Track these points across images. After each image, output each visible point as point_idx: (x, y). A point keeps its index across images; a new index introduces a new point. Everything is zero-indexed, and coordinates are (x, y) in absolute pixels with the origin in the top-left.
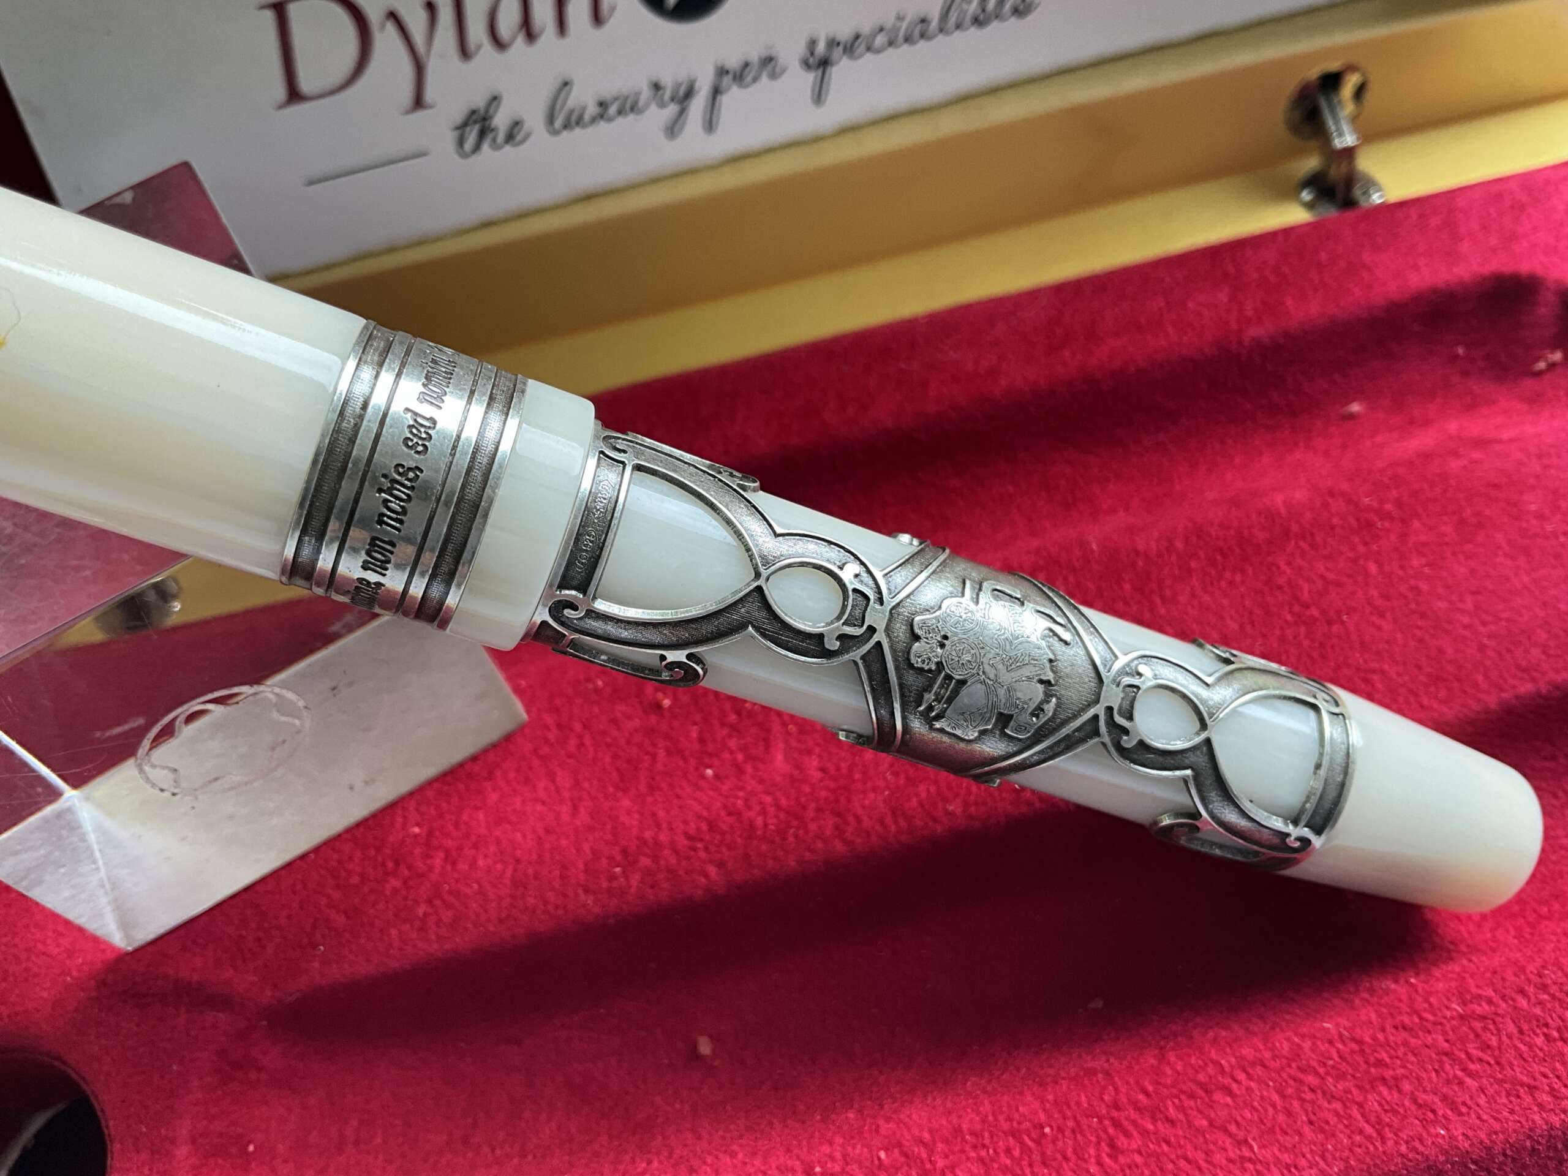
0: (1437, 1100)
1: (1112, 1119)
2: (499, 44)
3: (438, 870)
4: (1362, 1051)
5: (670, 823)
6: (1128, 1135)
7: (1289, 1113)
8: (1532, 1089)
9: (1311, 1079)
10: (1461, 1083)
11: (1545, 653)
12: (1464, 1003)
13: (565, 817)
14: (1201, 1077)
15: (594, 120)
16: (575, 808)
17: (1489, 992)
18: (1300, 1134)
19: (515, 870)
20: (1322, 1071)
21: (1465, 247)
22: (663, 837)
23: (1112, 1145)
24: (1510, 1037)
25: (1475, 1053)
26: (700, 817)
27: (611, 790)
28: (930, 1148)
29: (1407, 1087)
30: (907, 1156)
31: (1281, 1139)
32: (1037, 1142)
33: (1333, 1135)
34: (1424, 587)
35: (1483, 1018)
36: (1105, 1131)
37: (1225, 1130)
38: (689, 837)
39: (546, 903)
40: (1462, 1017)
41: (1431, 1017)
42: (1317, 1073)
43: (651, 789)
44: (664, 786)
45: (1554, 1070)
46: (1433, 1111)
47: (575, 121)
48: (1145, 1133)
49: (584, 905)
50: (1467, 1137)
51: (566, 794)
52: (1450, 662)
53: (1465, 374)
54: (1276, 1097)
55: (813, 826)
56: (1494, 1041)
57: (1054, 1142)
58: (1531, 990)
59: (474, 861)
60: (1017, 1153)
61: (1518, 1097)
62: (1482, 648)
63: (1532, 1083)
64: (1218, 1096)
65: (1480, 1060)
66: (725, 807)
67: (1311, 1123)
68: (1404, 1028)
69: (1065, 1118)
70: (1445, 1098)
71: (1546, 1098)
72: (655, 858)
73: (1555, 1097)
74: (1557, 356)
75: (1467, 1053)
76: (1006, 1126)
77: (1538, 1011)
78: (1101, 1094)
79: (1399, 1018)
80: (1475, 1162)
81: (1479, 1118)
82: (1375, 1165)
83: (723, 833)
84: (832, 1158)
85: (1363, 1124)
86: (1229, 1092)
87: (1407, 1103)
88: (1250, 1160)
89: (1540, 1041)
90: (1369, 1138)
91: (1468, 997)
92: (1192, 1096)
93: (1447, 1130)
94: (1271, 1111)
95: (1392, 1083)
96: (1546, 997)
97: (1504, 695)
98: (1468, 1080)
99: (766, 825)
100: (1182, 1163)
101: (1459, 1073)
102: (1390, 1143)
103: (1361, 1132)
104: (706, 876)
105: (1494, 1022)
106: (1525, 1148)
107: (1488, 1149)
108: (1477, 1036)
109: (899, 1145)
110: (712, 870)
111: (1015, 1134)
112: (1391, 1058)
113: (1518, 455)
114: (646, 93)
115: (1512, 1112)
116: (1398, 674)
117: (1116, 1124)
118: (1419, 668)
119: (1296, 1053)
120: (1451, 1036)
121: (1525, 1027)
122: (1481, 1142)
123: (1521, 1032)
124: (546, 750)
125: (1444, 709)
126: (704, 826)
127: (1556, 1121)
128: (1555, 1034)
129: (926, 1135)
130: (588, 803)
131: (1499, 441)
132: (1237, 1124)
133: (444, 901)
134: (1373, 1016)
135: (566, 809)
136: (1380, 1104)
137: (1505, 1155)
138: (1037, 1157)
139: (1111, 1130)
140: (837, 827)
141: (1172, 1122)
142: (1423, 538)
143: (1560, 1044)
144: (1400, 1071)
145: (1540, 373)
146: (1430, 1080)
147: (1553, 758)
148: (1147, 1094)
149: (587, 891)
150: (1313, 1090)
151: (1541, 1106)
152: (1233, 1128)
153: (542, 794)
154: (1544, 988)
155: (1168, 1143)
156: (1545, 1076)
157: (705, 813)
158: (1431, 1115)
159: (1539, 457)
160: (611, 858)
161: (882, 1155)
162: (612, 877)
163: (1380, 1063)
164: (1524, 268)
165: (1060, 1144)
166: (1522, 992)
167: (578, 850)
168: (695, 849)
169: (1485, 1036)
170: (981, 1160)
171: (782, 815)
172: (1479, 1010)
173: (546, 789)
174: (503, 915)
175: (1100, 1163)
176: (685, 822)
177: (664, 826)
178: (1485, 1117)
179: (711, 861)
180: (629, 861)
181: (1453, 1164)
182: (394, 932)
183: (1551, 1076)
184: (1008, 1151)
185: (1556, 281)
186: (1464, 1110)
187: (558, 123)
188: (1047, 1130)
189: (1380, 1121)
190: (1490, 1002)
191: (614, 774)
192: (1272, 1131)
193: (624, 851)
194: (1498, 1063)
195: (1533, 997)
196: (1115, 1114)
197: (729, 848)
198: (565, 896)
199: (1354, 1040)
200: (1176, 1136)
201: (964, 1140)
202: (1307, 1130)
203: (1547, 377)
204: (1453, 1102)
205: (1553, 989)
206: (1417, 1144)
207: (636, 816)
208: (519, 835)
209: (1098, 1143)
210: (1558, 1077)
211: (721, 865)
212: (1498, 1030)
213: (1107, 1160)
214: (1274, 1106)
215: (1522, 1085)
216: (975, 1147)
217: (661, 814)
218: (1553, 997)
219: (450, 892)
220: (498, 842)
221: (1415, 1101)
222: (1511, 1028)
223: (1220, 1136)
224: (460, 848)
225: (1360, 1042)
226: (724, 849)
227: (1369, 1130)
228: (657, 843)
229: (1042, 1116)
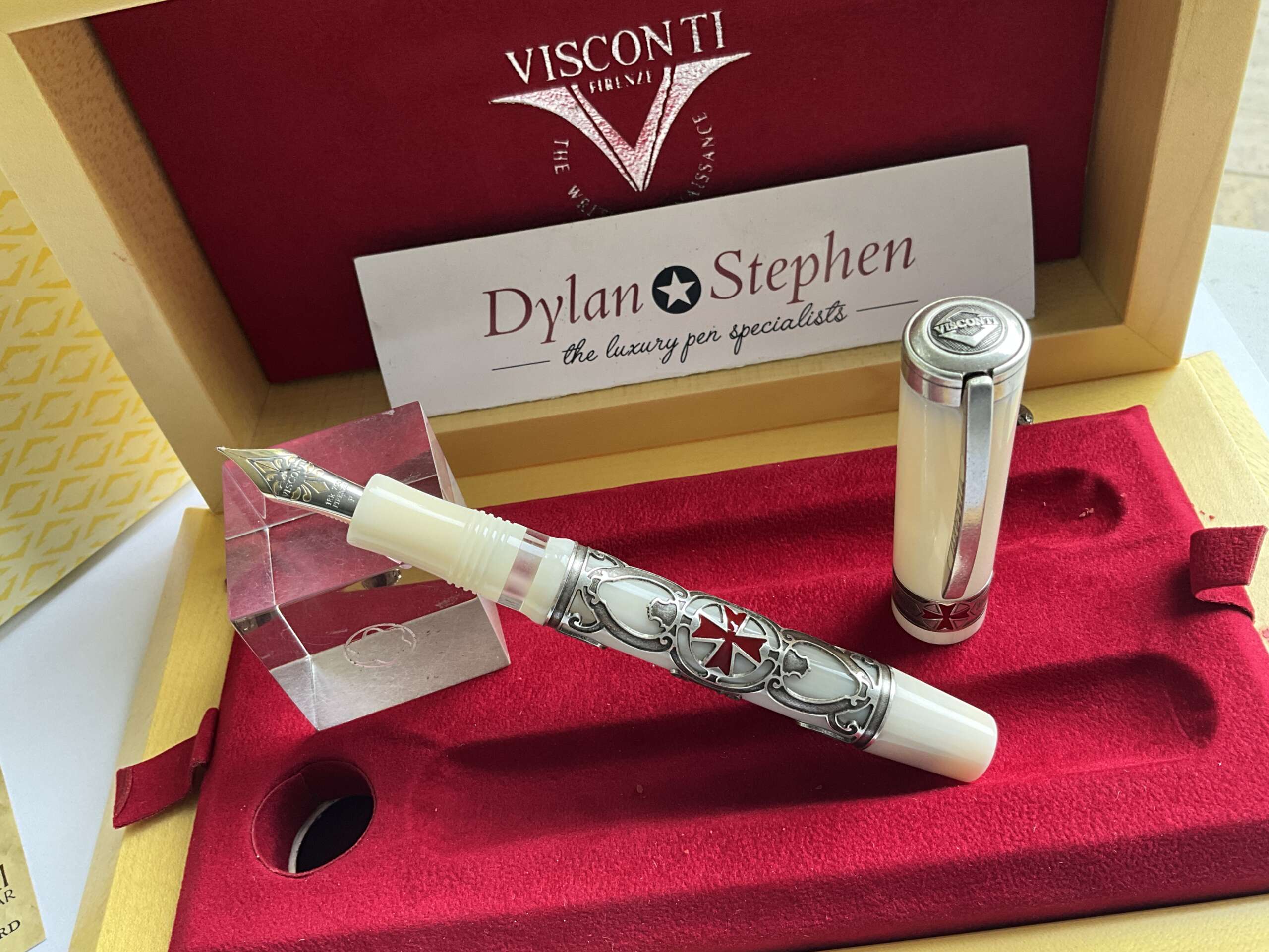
0: (958, 835)
1: (813, 827)
2: (589, 318)
3: (529, 697)
4: (928, 811)
5: (634, 687)
6: (819, 835)
7: (891, 833)
8: (1002, 836)
9: (904, 821)
10: (970, 830)
11: (1047, 649)
12: (978, 796)
13: (587, 679)
14: (855, 814)
15: (628, 353)
16: (592, 676)
17: (991, 794)
18: (895, 843)
19: (563, 700)
20: (909, 817)
21: (1050, 454)
22: (631, 692)
23: (812, 838)
24: (996, 813)
25: (979, 817)
26: (647, 685)
27: (609, 670)
28: (733, 832)
29: (946, 828)
30: (721, 833)
31: (886, 843)
32: (780, 834)
33: (909, 845)
34: (996, 614)
35: (986, 804)
36: (809, 832)
37: (862, 837)
38: (641, 693)
39: (576, 715)
40: (976, 802)
41: (962, 801)
42: (906, 818)
43: (626, 670)
44: (633, 670)
45: (1013, 828)
46: (956, 840)
47: (620, 353)
48: (826, 834)
49: (592, 718)
50: (969, 851)
51: (589, 670)
52: (1001, 649)
53: (1045, 515)
54: (886, 826)
55: (698, 694)
56: (989, 815)
57: (786, 835)
58: (1010, 795)
59: (545, 694)
60: (770, 837)
61: (995, 838)
62: (1018, 644)
63: (1002, 832)
64: (861, 823)
65: (981, 821)
66: (659, 682)
67: (900, 838)
68: (949, 804)
69: (792, 825)
70: (962, 835)
71: (1008, 840)
72: (626, 701)
73: (1012, 840)
74: (1092, 510)
75: (976, 818)
76: (767, 826)
77: (1012, 803)
78: (810, 817)
79: (947, 799)
80: (971, 863)
81: (976, 844)
82: (926, 859)
83: (657, 693)
84: (690, 831)
85: (923, 841)
86: (865, 821)
87: (944, 834)
88: (871, 850)
89: (1010, 816)
90: (925, 847)
91: (980, 794)
92: (849, 822)
93: (961, 848)
94: (883, 832)
95: (939, 825)
96: (1017, 798)
97: (1024, 666)
98: (974, 829)
99: (677, 691)
100: (840, 849)
101: (970, 825)
102: (934, 851)
103: (922, 845)
104: (648, 711)
105: (990, 806)
106: (995, 861)
107: (978, 858)
108: (981, 811)
109: (719, 829)
110: (651, 708)
111: (770, 829)
112: (941, 816)
113: (1054, 556)
114: (654, 342)
115: (991, 844)
116: (976, 652)
117: (814, 830)
118: (987, 650)
119: (899, 808)
120: (970, 810)
121: (1004, 810)
122: (975, 855)
123: (1002, 811)
124: (581, 649)
125: (994, 669)
126: (649, 689)
127: (1010, 850)
128: (1017, 814)
129: (731, 826)
130: (598, 674)
131: (1048, 549)
132: (868, 835)
133: (530, 710)
134: (936, 797)
135: (588, 676)
136: (932, 834)
137: (986, 862)
138: (778, 840)
139: (812, 832)
140: (709, 695)
141: (839, 832)
142: (1000, 591)
143: (1018, 818)
144: (944, 822)
145: (1082, 517)
146: (957, 827)
147: (1052, 700)
148: (830, 819)
149: (594, 712)
150: (903, 825)
151: (1005, 844)
152: (865, 837)
153: (578, 669)
154: (1016, 794)
155: (836, 840)
156: (1009, 831)
157: (650, 684)
158: (955, 842)
159: (1065, 559)
160: (606, 699)
161: (711, 832)
162: (607, 707)
163: (936, 817)
164: (1078, 466)
165: (789, 836)
166: (1006, 795)
167: (592, 694)
168: (644, 699)
169: (985, 812)
170: (753, 838)
171: (684, 688)
172: (984, 800)
173: (580, 666)
174: (557, 718)
175: (805, 845)
176: (641, 687)
177: (631, 687)
178: (979, 845)
179: (650, 705)
180: (615, 701)
181: (961, 862)
182: (508, 721)
183: (1012, 831)
184: (766, 836)
185: (1094, 473)
186: (970, 840)
187: (610, 354)
188: (784, 829)
189: (931, 841)
190: (990, 797)
191: (611, 663)
192: (882, 839)
193: (612, 696)
194: (989, 823)
195: (1010, 796)
196: (814, 825)
197: (659, 700)
198: (584, 713)
199: (925, 806)
200: (840, 837)
201: (747, 829)
202: (899, 842)
203: (1085, 520)
204: (965, 837)
205: (1021, 795)
206: (946, 852)
207: (619, 682)
208: (566, 685)
209: (805, 837)
210: (1015, 832)
211: (655, 706)
212: (992, 810)
213: (808, 844)
214: (885, 830)
215: (999, 833)
216: (752, 833)
217: (630, 682)
218: (1019, 798)
219: (533, 707)
220: (557, 688)
221: (948, 834)
222: (998, 809)
223: (859, 839)
224: (540, 688)
225: (928, 808)
226: (657, 700)
227: (925, 844)
228: (627, 694)
229: (783, 824)
